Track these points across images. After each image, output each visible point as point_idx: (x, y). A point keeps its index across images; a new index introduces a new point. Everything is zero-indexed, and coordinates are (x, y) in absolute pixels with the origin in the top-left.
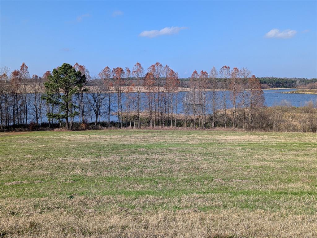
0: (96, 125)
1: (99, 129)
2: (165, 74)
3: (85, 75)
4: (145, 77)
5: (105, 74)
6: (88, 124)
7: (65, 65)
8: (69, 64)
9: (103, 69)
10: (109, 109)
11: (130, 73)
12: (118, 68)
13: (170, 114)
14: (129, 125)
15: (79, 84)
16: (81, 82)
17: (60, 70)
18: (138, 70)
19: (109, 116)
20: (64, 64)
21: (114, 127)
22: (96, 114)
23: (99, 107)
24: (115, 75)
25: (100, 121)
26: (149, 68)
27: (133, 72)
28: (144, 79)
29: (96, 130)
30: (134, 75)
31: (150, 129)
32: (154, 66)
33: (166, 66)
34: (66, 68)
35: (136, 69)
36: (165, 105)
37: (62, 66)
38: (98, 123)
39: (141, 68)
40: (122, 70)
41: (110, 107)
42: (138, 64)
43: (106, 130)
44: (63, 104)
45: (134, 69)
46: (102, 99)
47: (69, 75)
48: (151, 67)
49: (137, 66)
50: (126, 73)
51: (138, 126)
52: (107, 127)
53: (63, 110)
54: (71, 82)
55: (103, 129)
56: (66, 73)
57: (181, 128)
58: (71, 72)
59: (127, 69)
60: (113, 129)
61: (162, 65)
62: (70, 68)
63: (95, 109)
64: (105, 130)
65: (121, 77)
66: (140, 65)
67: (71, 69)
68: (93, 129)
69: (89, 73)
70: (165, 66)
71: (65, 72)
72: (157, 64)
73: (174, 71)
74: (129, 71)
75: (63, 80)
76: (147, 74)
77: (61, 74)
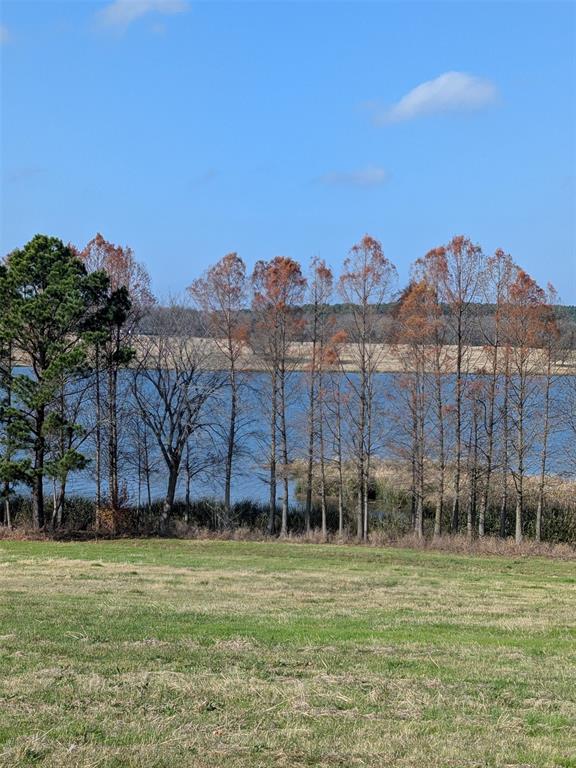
0: (168, 518)
1: (176, 537)
2: (492, 286)
3: (131, 287)
4: (400, 303)
5: (218, 285)
6: (128, 511)
7: (42, 244)
8: (56, 241)
9: (214, 263)
10: (231, 445)
11: (329, 283)
12: (278, 261)
13: (510, 480)
14: (316, 522)
15: (93, 330)
16: (107, 319)
17: (17, 264)
18: (368, 270)
19: (228, 478)
20: (38, 237)
21: (245, 530)
22: (171, 468)
23: (183, 432)
24: (264, 292)
25: (188, 496)
26: (419, 261)
27: (343, 278)
28: (394, 310)
29: (161, 540)
30: (349, 292)
31: (410, 546)
32: (442, 253)
33: (500, 254)
34: (42, 258)
35: (357, 266)
36: (490, 434)
37: (27, 248)
38: (178, 509)
39: (383, 262)
40: (293, 269)
41: (233, 433)
42: (368, 241)
43: (206, 542)
44: (21, 418)
45: (350, 265)
46: (201, 398)
47: (52, 287)
48: (428, 256)
49: (361, 252)
50: (310, 282)
51: (359, 531)
52: (213, 527)
53: (18, 442)
54: (58, 317)
55: (193, 538)
56: (40, 280)
57: (560, 548)
58: (63, 273)
59: (318, 266)
60: (239, 539)
61: (479, 250)
62: (59, 258)
63: (165, 442)
64: (202, 539)
65: (288, 303)
66: (377, 247)
67: (65, 262)
68: (150, 536)
69: (148, 280)
70: (493, 255)
71: (37, 276)
72: (459, 243)
73: (532, 278)
74: (325, 273)
75: (22, 312)
76: (409, 290)
77: (19, 283)
